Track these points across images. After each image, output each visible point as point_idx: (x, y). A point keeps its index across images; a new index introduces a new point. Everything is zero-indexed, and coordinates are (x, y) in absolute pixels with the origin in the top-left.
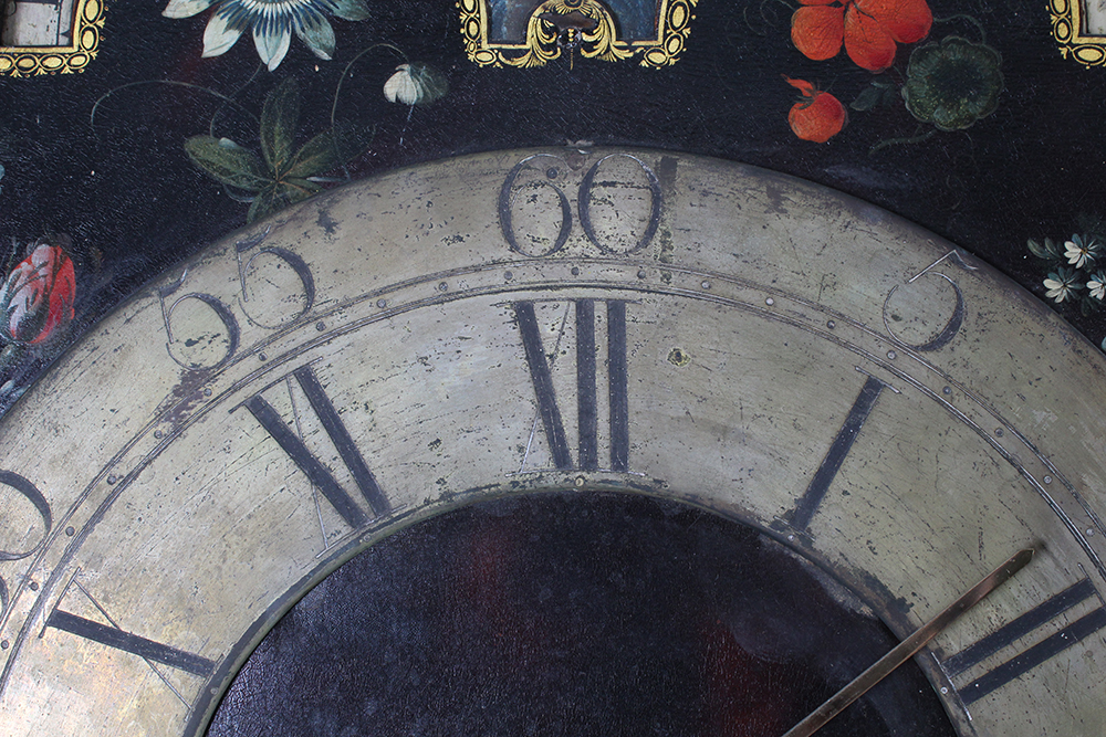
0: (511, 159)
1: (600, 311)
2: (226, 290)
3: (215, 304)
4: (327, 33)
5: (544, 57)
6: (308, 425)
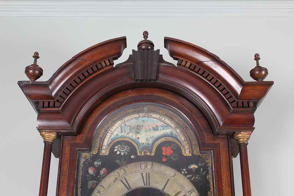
0: (141, 162)
1: (148, 173)
2: (119, 171)
3: (118, 173)
4: (127, 152)
5: (143, 155)
6: (125, 182)
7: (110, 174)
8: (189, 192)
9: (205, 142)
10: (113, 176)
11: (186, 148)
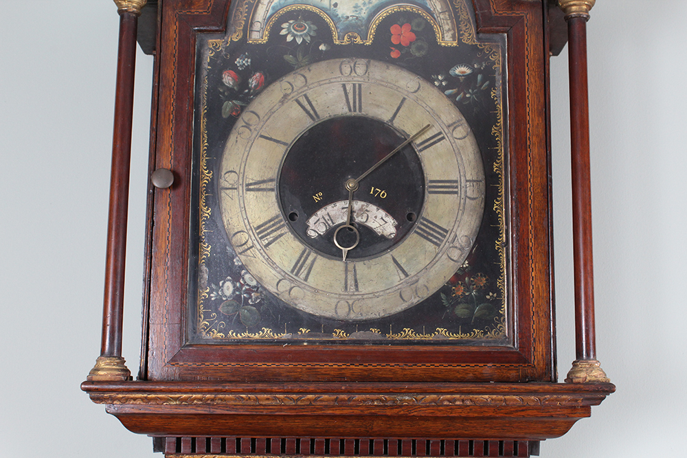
0: (342, 60)
1: (357, 85)
2: (291, 80)
3: (289, 83)
4: (309, 38)
5: (348, 43)
6: (305, 103)
7: (272, 87)
8: (449, 126)
9: (490, 13)
10: (278, 89)
11: (446, 27)
